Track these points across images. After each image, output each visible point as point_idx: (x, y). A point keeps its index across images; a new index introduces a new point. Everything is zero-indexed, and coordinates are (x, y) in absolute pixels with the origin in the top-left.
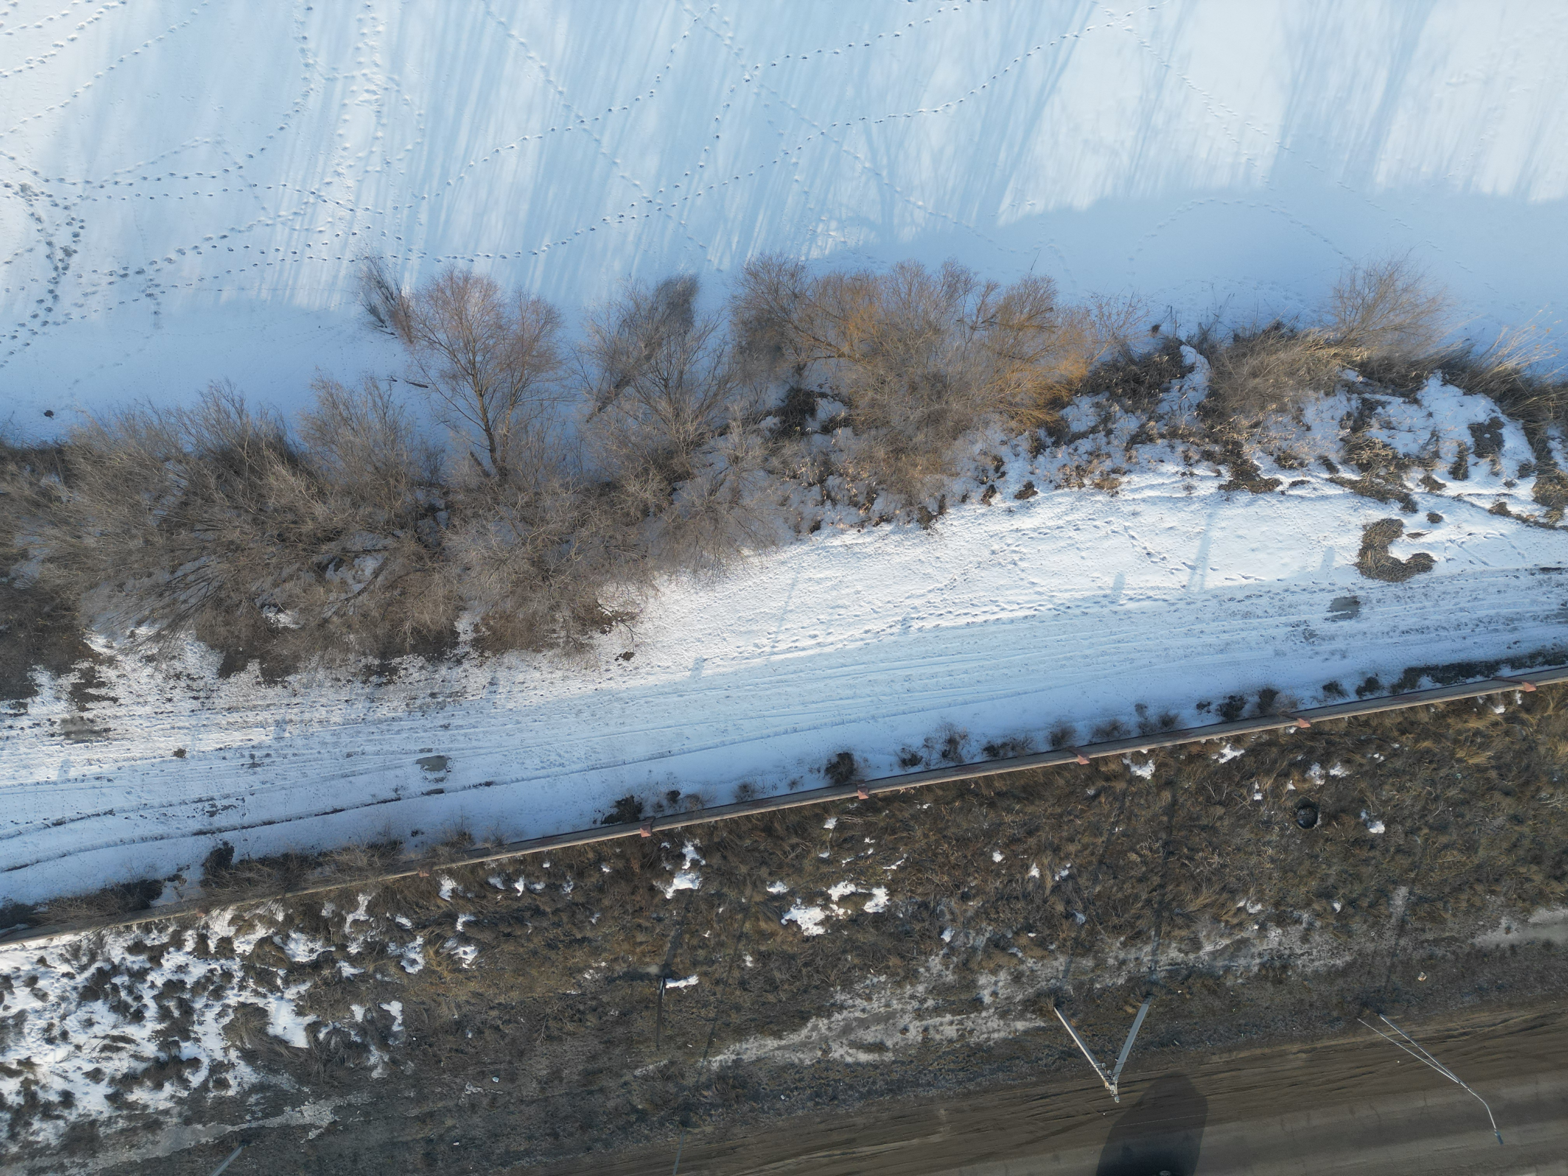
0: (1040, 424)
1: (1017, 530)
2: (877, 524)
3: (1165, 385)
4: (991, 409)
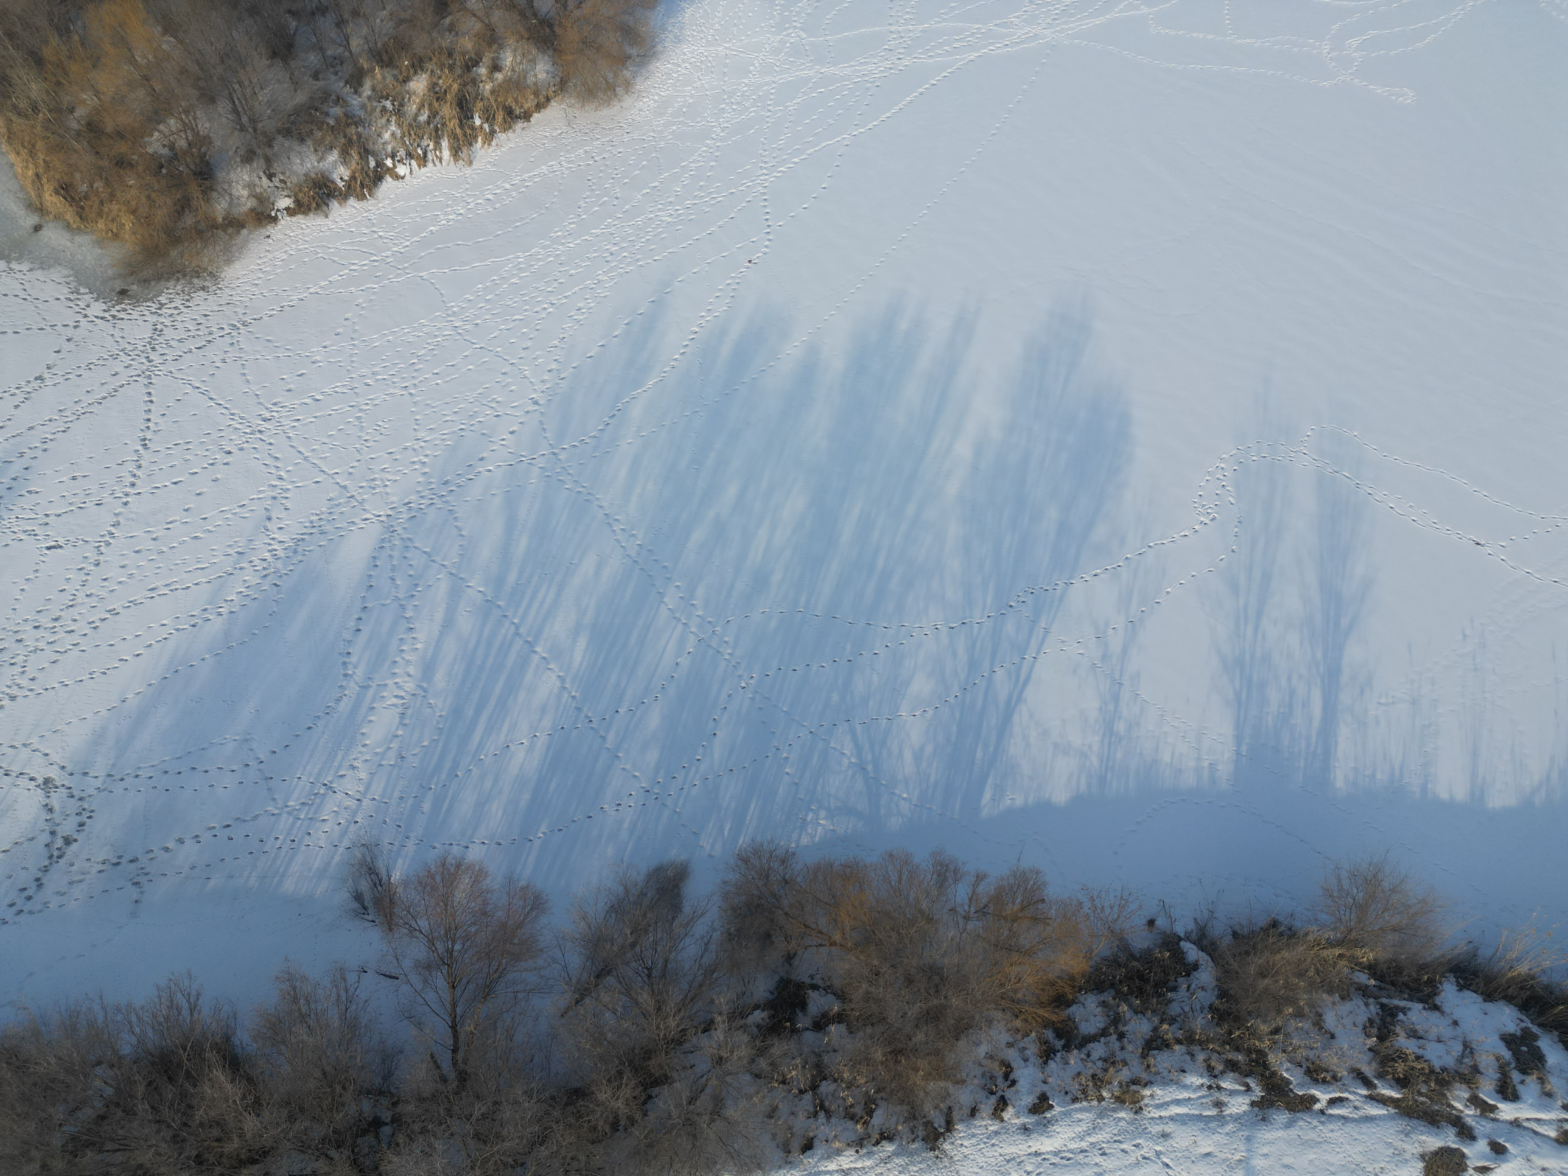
0: (1047, 1024)
1: (1037, 1154)
2: (877, 1143)
3: (1171, 984)
4: (993, 1006)
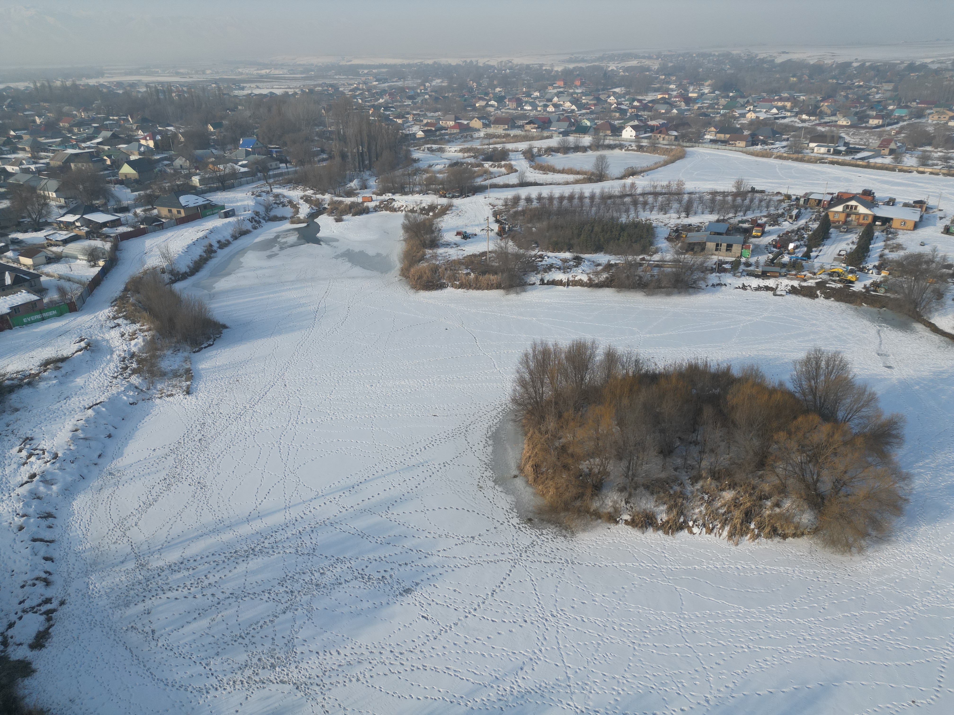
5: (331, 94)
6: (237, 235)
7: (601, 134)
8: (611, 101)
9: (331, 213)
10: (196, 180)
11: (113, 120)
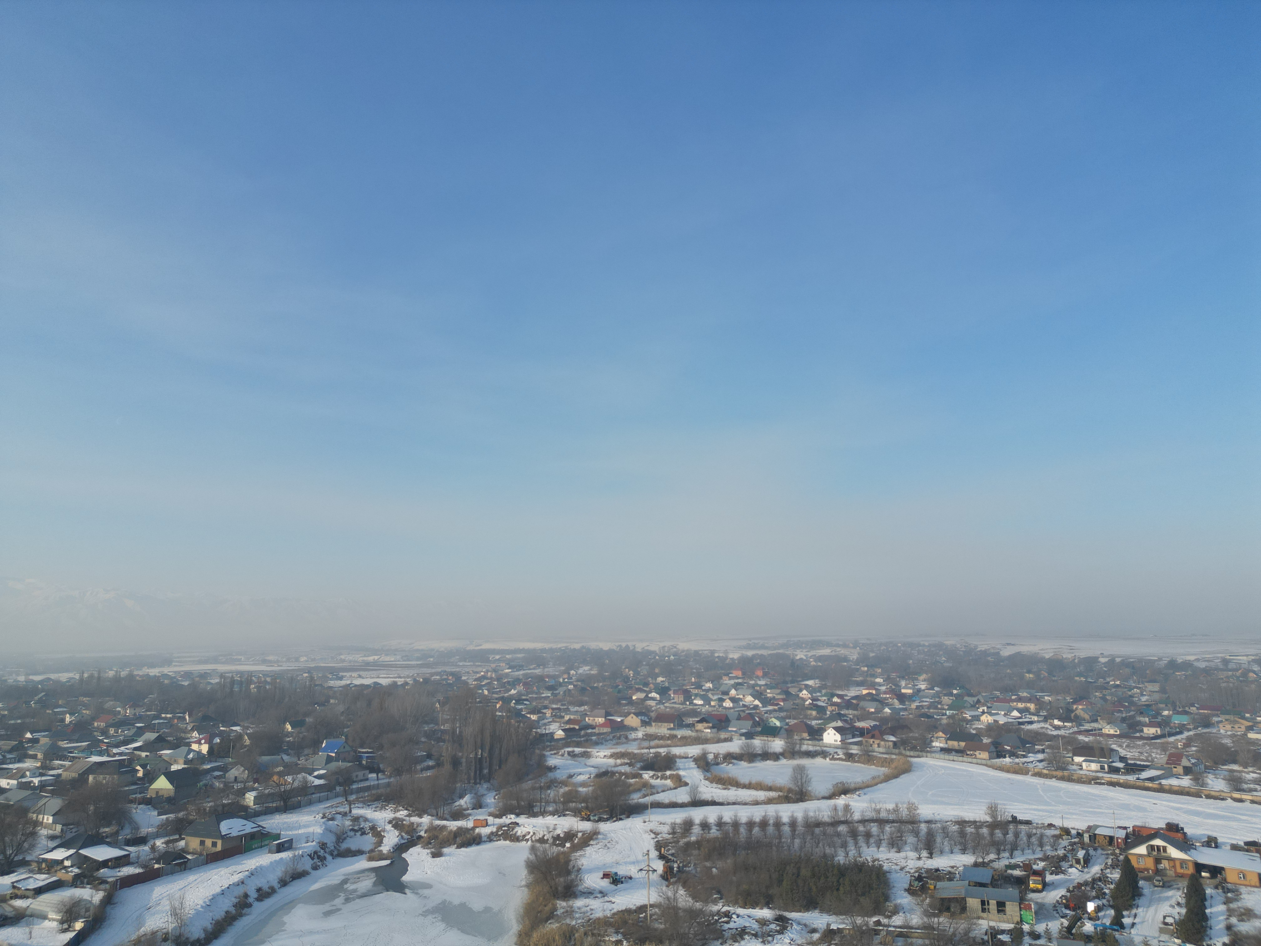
5: (450, 684)
6: (288, 879)
7: (796, 737)
8: (804, 696)
9: (426, 845)
10: (250, 798)
11: (165, 718)
